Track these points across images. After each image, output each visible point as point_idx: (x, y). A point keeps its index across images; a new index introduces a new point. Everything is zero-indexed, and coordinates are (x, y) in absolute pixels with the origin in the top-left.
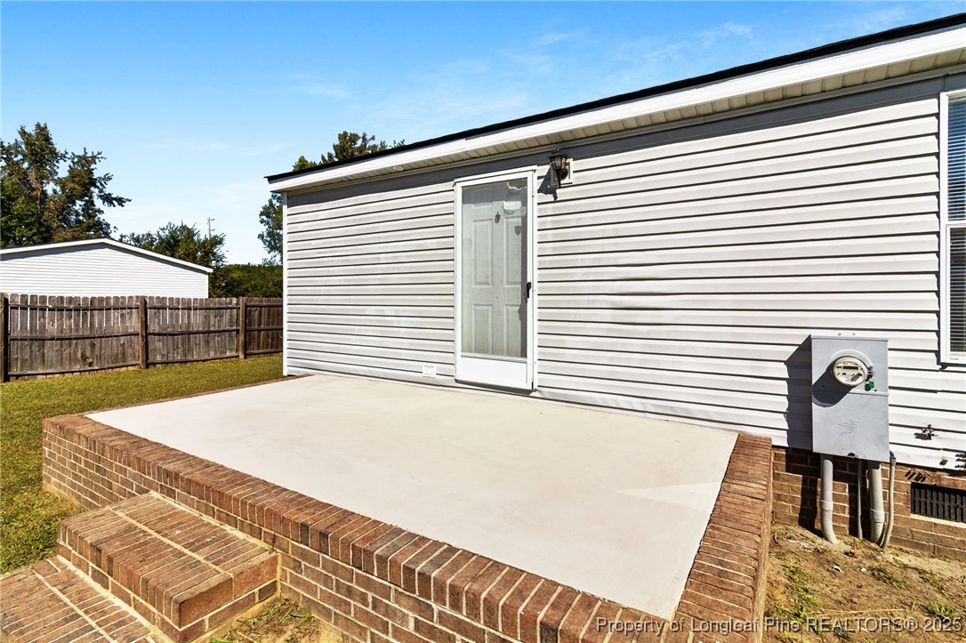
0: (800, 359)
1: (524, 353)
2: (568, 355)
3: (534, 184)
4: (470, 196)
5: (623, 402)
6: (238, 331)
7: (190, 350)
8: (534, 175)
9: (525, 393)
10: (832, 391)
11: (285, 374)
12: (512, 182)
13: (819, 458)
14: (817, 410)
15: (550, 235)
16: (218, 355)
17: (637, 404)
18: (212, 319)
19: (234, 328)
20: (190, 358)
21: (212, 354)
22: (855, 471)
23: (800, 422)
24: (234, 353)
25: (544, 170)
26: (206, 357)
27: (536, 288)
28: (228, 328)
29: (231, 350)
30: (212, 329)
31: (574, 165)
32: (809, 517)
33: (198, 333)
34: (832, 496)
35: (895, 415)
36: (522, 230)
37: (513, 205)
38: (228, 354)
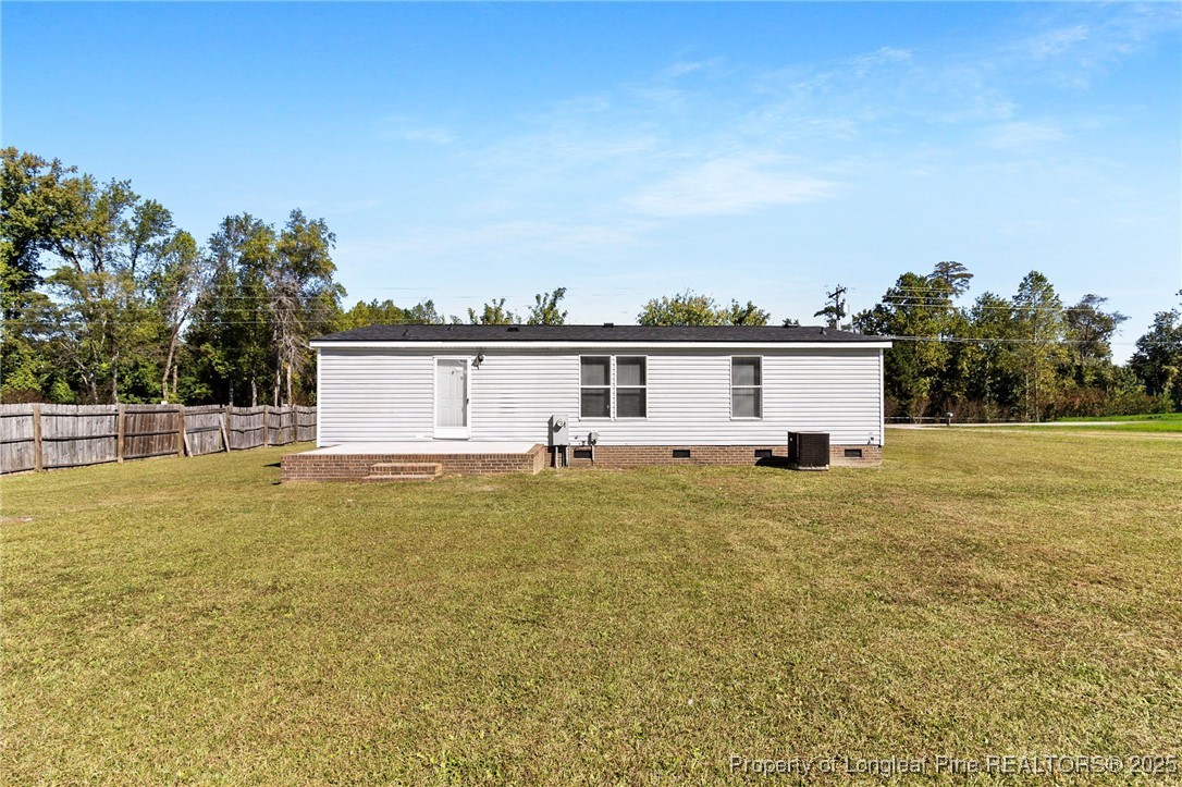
0: (550, 422)
1: (465, 424)
2: (483, 424)
3: (470, 363)
4: (440, 363)
5: (502, 439)
6: (116, 437)
7: (75, 455)
8: (470, 359)
9: (466, 440)
10: (557, 428)
11: (318, 446)
12: (461, 361)
13: (554, 447)
14: (554, 434)
15: (476, 382)
16: (99, 460)
17: (507, 439)
18: (94, 425)
19: (113, 433)
20: (75, 462)
21: (94, 459)
22: (562, 448)
23: (551, 438)
24: (112, 458)
25: (474, 358)
26: (88, 462)
27: (470, 401)
28: (108, 434)
29: (110, 454)
30: (94, 434)
31: (485, 357)
32: (553, 464)
33: (82, 438)
34: (558, 456)
35: (570, 434)
36: (465, 378)
37: (461, 369)
38: (108, 459)
